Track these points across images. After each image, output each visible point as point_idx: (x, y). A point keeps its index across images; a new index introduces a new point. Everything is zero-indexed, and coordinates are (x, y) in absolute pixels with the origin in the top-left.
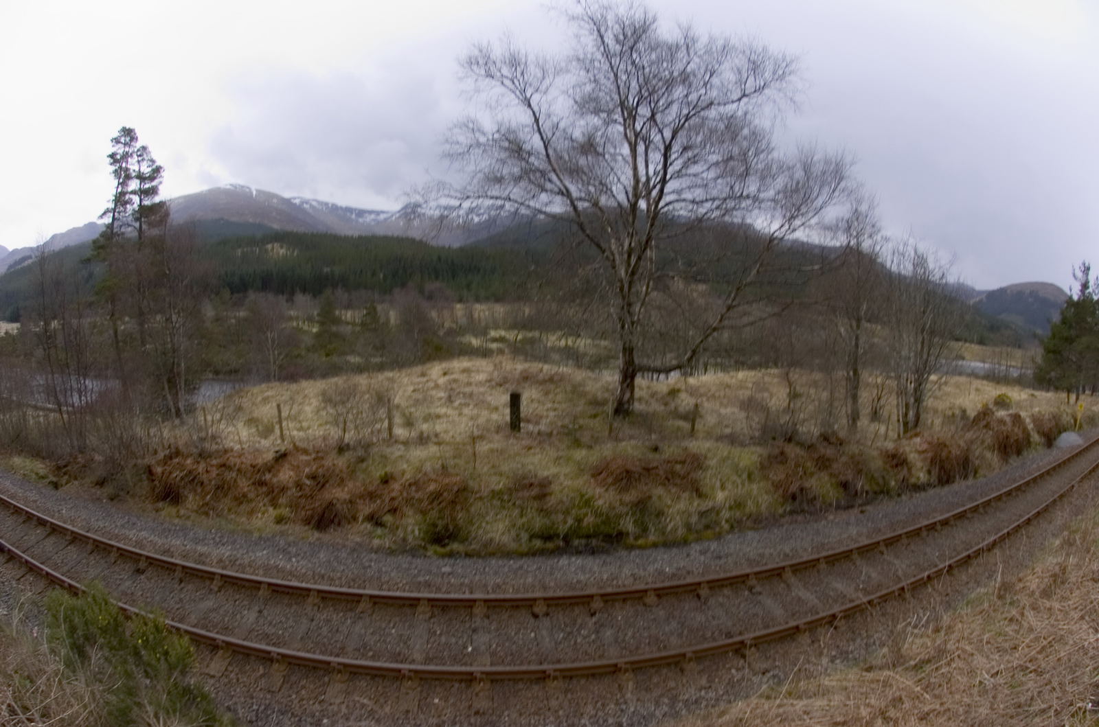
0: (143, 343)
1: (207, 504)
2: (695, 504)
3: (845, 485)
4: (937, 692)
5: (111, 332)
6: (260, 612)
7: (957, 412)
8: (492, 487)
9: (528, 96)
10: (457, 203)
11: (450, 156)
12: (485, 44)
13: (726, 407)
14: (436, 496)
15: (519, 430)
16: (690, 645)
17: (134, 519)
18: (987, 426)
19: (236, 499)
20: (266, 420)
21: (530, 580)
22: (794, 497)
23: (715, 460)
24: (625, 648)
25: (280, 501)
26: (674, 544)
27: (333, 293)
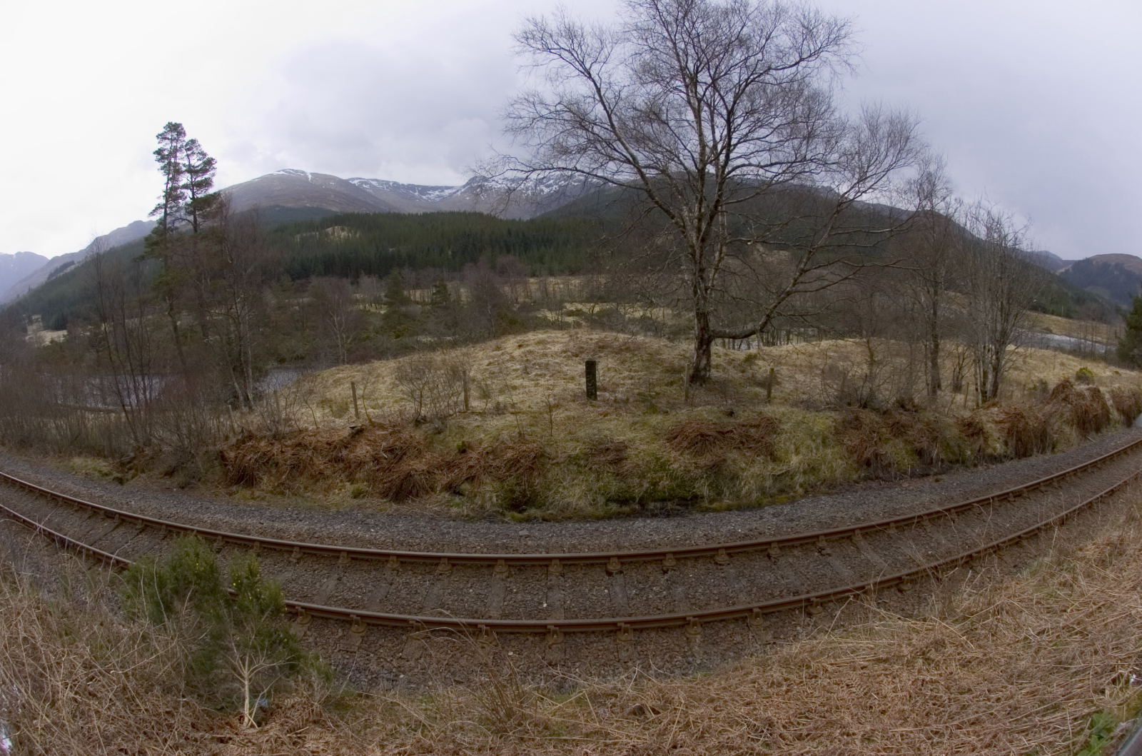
1: (283, 484)
2: (770, 468)
3: (920, 453)
6: (339, 579)
7: (1038, 384)
8: (569, 452)
9: (588, 66)
10: (524, 176)
11: (514, 130)
12: (539, 20)
14: (514, 463)
15: (595, 398)
16: (758, 601)
17: (208, 504)
18: (1066, 399)
19: (312, 476)
20: (340, 401)
21: (605, 540)
22: (868, 463)
23: (789, 424)
24: (695, 604)
25: (357, 476)
26: (748, 507)
27: (400, 273)
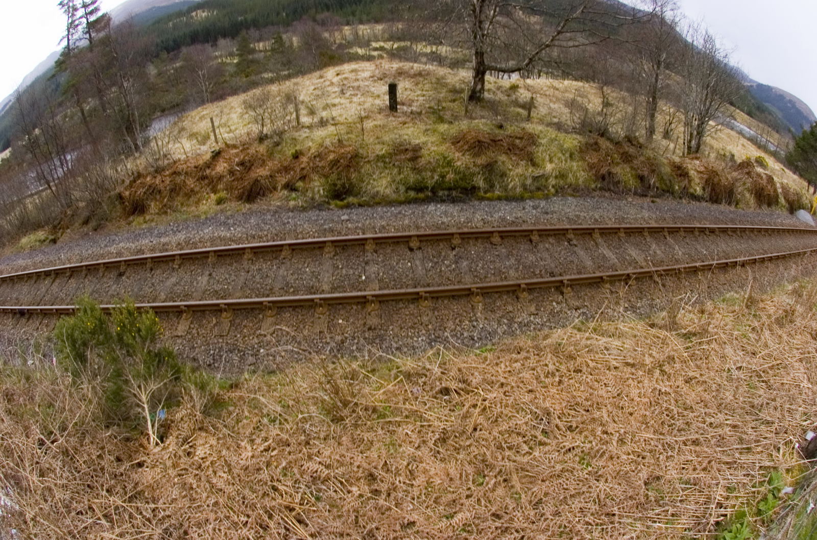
0: (105, 111)
1: (165, 206)
2: (530, 170)
3: (641, 178)
5: (80, 114)
6: (210, 275)
7: (728, 154)
8: (377, 152)
13: (554, 103)
14: (335, 163)
15: (396, 110)
16: (524, 278)
17: (114, 237)
18: (748, 173)
19: (186, 195)
20: (203, 132)
21: (407, 222)
22: (603, 178)
23: (545, 140)
24: (477, 276)
25: (219, 187)
26: (514, 199)
27: (247, 33)
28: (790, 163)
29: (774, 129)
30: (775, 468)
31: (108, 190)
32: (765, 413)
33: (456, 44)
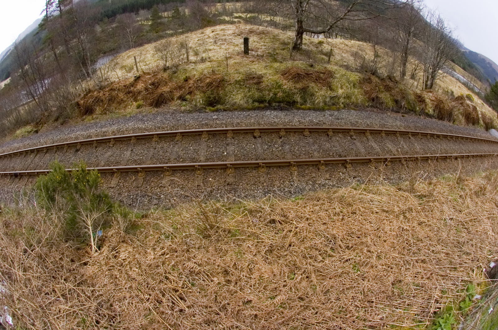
0: (69, 53)
1: (105, 109)
2: (329, 93)
3: (396, 101)
4: (427, 213)
5: (53, 55)
6: (132, 150)
7: (449, 91)
8: (236, 79)
13: (345, 53)
14: (210, 84)
15: (248, 53)
16: (323, 157)
17: (73, 128)
18: (462, 104)
19: (118, 102)
20: (129, 65)
21: (253, 121)
22: (373, 100)
23: (338, 75)
24: (294, 155)
25: (138, 98)
26: (318, 109)
27: (157, 7)
28: (487, 100)
29: (478, 79)
30: (470, 282)
31: (70, 100)
32: (466, 248)
33: (286, 16)
